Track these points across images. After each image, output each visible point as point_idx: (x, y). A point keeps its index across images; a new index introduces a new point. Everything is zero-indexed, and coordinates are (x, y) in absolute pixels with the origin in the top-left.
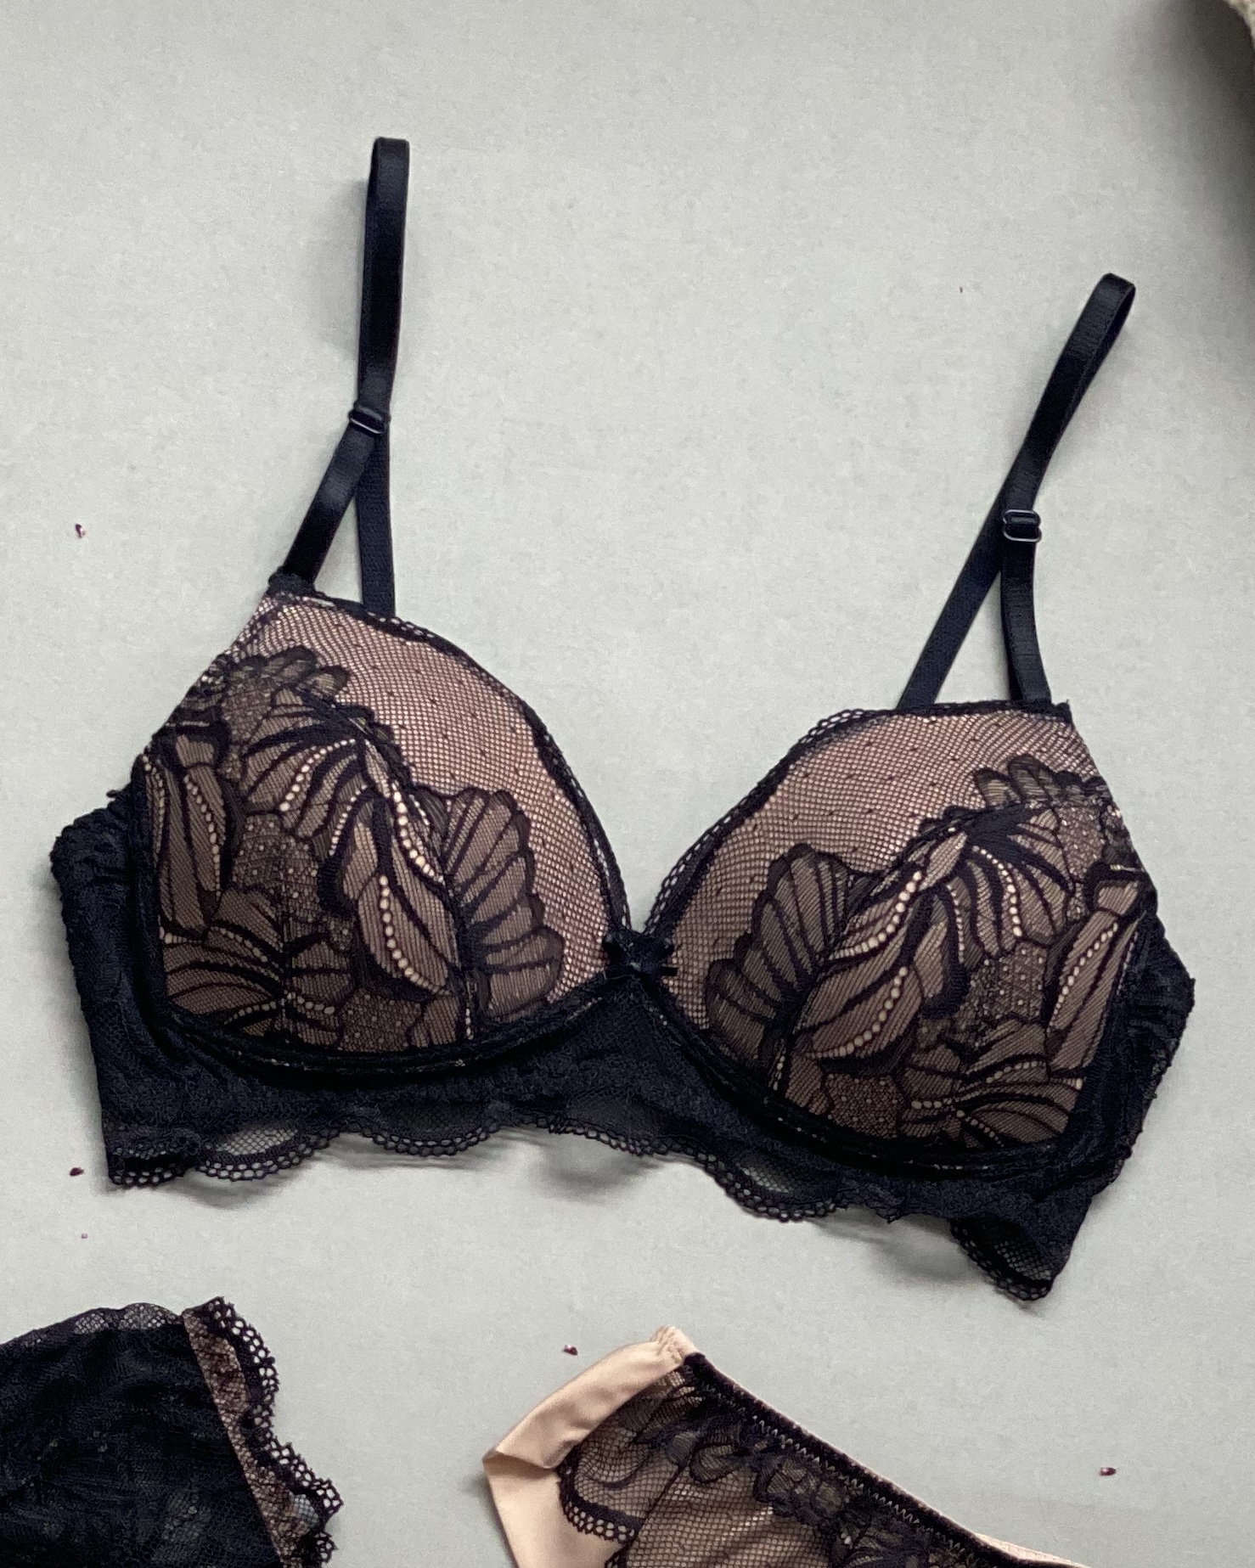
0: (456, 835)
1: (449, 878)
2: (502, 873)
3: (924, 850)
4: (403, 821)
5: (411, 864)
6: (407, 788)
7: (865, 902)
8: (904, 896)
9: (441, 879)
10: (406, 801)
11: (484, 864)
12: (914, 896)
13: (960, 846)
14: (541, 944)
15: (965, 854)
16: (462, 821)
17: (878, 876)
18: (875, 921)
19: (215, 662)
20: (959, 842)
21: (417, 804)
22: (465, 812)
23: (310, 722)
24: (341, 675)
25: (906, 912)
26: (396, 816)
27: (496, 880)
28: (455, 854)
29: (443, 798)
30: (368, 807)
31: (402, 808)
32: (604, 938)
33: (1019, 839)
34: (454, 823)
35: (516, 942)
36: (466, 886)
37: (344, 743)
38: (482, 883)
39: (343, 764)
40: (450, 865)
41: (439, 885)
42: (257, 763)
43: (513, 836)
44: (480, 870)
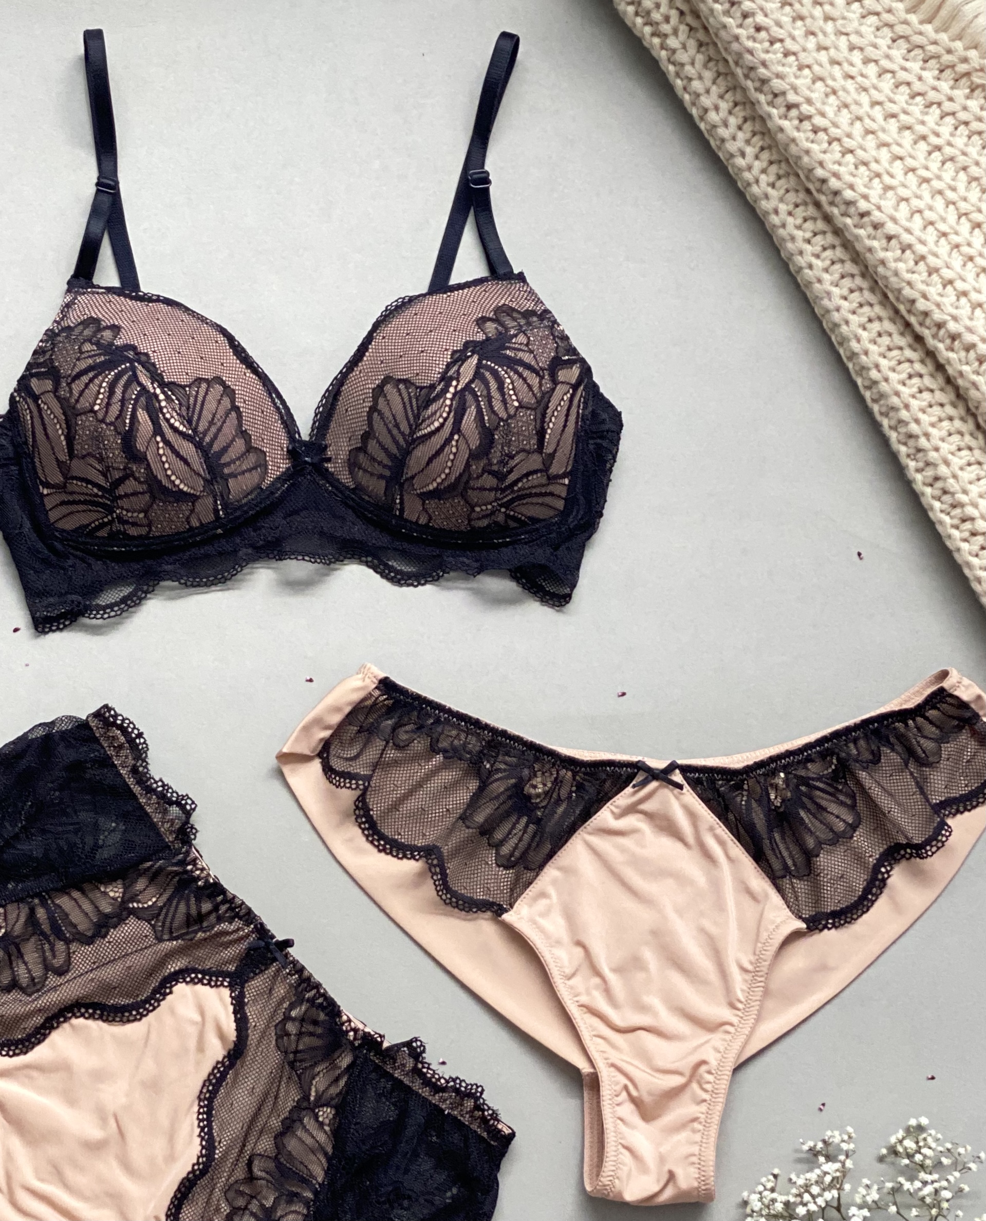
0: (195, 404)
1: (195, 430)
2: (224, 422)
3: (455, 368)
4: (163, 404)
5: (172, 426)
6: (163, 385)
7: (428, 402)
8: (449, 395)
9: (190, 432)
10: (164, 392)
11: (213, 419)
12: (454, 395)
13: (476, 362)
14: (252, 459)
15: (479, 366)
16: (196, 397)
17: (432, 387)
18: (436, 412)
19: (45, 334)
20: (474, 360)
21: (170, 393)
22: (197, 392)
23: (102, 358)
24: (116, 329)
25: (452, 404)
26: (159, 401)
27: (221, 427)
28: (195, 418)
29: (183, 387)
30: (143, 399)
31: (162, 397)
32: (287, 448)
33: (508, 352)
34: (192, 400)
35: (238, 459)
36: (205, 433)
37: (123, 366)
38: (213, 430)
39: (125, 378)
40: (194, 423)
41: (189, 435)
42: (77, 387)
43: (226, 402)
44: (211, 423)
